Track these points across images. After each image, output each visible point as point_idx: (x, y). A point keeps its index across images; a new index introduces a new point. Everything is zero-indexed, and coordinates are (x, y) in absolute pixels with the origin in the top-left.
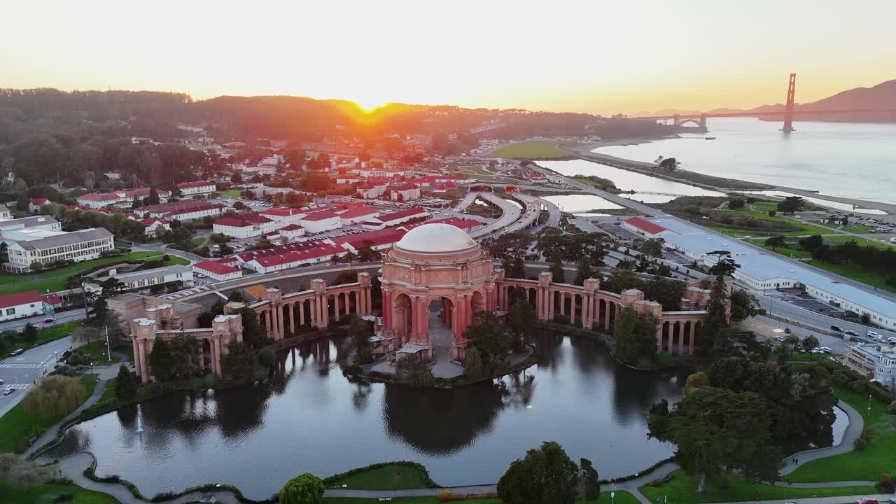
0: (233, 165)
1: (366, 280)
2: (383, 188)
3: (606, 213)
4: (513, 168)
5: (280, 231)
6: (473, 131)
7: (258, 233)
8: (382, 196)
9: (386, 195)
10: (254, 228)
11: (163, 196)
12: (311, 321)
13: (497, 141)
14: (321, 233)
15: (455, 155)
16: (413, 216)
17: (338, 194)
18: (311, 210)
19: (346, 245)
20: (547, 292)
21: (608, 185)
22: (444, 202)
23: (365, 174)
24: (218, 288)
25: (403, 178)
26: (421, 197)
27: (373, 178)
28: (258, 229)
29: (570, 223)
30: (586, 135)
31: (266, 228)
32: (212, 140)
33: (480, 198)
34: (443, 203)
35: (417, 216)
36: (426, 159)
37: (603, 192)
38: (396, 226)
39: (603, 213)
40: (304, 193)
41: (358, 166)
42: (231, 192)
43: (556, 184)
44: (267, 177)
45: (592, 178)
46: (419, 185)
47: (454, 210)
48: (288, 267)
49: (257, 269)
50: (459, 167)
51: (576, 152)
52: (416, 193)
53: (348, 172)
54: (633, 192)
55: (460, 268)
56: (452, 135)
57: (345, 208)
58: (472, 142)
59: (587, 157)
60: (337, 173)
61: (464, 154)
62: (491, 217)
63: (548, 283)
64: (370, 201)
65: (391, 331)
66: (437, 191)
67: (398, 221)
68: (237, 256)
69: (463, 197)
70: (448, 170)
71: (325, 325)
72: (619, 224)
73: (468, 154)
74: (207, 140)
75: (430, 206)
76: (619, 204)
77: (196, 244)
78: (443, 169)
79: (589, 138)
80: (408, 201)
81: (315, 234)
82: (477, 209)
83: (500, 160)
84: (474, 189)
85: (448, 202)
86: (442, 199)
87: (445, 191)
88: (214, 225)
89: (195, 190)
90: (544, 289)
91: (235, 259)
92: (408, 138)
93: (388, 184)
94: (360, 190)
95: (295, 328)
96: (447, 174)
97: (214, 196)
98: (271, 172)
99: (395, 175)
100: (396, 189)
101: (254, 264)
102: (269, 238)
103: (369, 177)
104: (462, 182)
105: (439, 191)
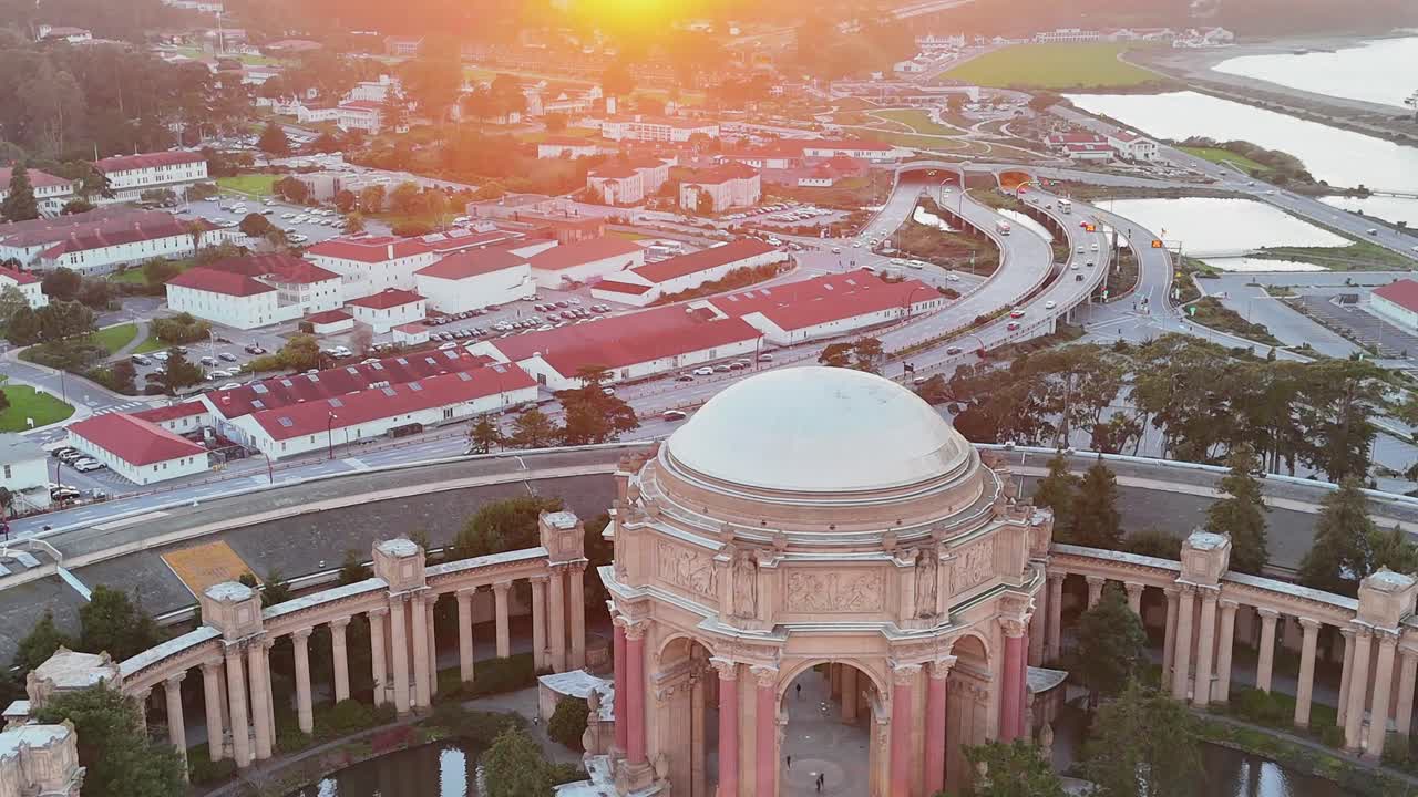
0: (275, 102)
1: (567, 542)
2: (660, 175)
3: (1303, 260)
4: (1011, 115)
5: (356, 309)
6: (902, 13)
7: (294, 312)
8: (655, 196)
9: (666, 196)
10: (281, 296)
11: (59, 192)
12: (373, 684)
13: (961, 41)
14: (473, 314)
15: (856, 79)
16: (737, 265)
17: (537, 189)
18: (450, 241)
19: (535, 365)
20: (1209, 609)
21: (1289, 171)
22: (828, 217)
23: (615, 131)
24: (67, 555)
25: (715, 146)
26: (762, 200)
27: (636, 143)
28: (295, 299)
29: (1204, 294)
30: (1196, 24)
31: (318, 297)
32: (241, 33)
33: (928, 205)
34: (824, 222)
35: (751, 262)
36: (779, 90)
37: (1277, 191)
38: (690, 294)
39: (1293, 260)
40: (443, 185)
41: (598, 109)
42: (249, 181)
43: (1138, 162)
44: (356, 136)
45: (1237, 148)
46: (756, 164)
47: (858, 242)
48: (352, 438)
49: (259, 445)
50: (866, 113)
51: (1178, 72)
52: (749, 190)
53: (570, 125)
54: (1362, 193)
55: (911, 562)
56: (846, 24)
57: (550, 236)
58: (899, 41)
59: (1207, 84)
60: (542, 127)
61: (878, 75)
62: (966, 267)
63: (1217, 576)
64: (621, 212)
65: (643, 769)
66: (807, 183)
67: (693, 280)
68: (203, 398)
69: (882, 200)
70: (837, 119)
71: (423, 700)
72: (1353, 299)
73: (890, 76)
74: (230, 34)
75: (788, 231)
76: (1334, 231)
77: (103, 347)
78: (823, 119)
79: (1202, 33)
80: (726, 213)
81: (456, 318)
82: (925, 241)
83: (974, 93)
84: (910, 177)
85: (838, 216)
86: (822, 206)
87: (828, 183)
88: (169, 287)
89: (148, 177)
90: (1199, 599)
91: (200, 408)
92: (734, 31)
93: (673, 162)
94: (596, 182)
95: (316, 709)
96: (835, 133)
97: (198, 192)
98: (370, 121)
99: (694, 137)
100: (697, 177)
101: (247, 427)
102: (319, 328)
103: (624, 141)
104: (876, 155)
105: (814, 183)
